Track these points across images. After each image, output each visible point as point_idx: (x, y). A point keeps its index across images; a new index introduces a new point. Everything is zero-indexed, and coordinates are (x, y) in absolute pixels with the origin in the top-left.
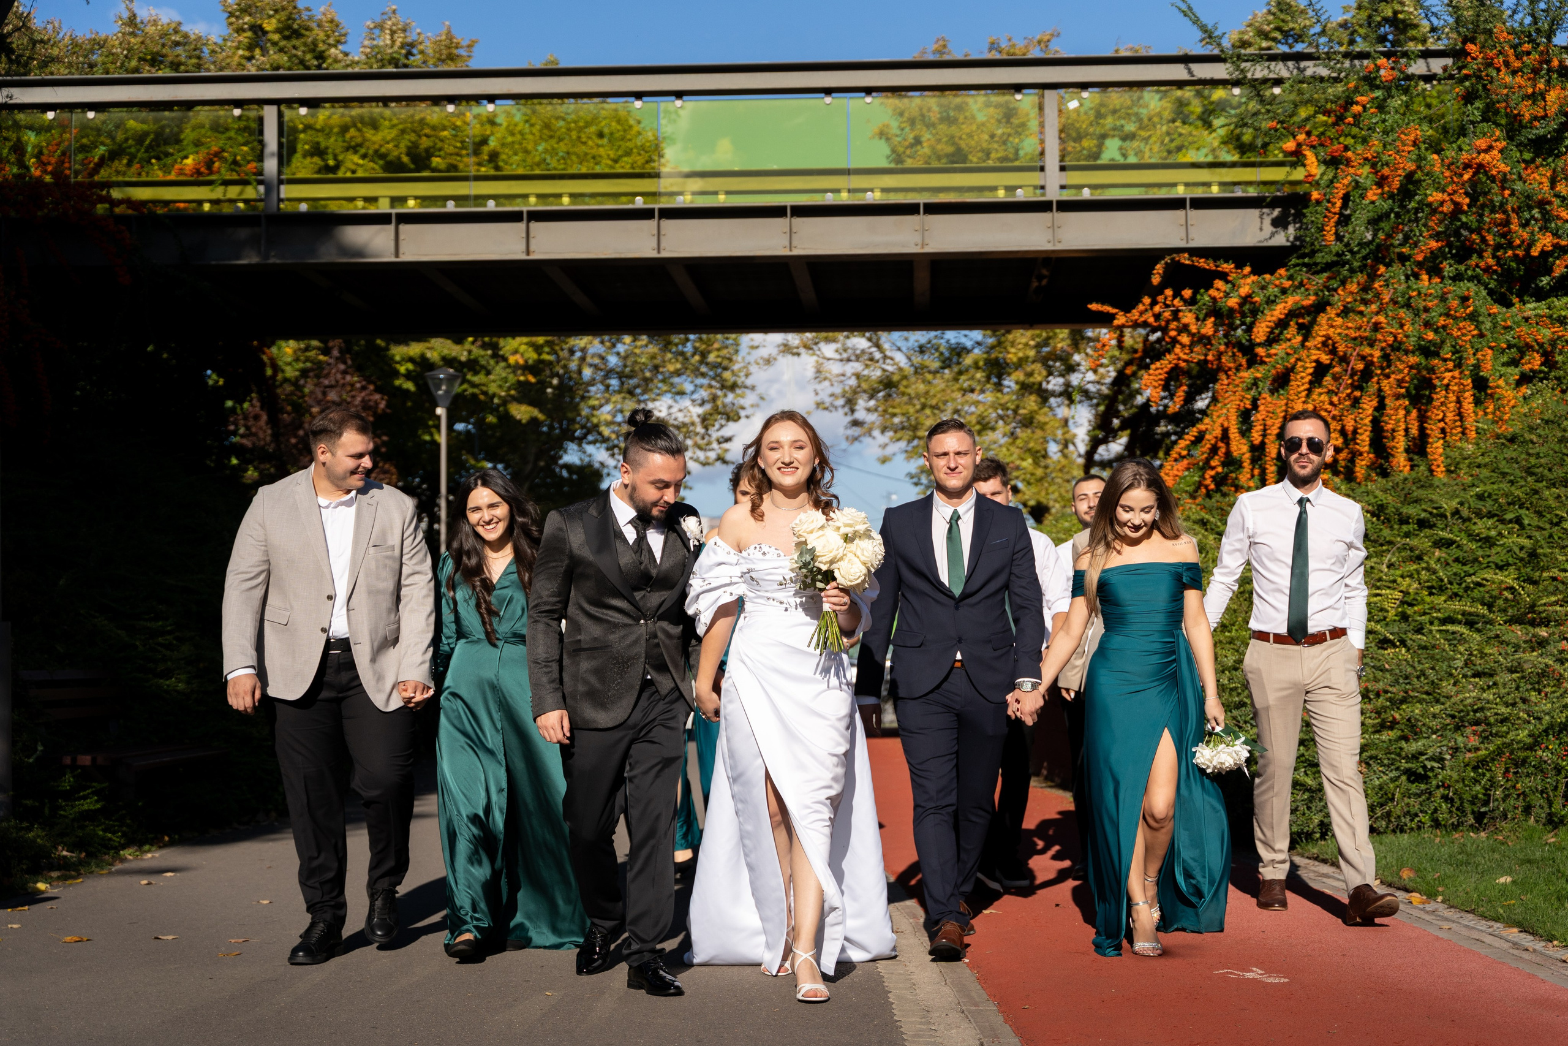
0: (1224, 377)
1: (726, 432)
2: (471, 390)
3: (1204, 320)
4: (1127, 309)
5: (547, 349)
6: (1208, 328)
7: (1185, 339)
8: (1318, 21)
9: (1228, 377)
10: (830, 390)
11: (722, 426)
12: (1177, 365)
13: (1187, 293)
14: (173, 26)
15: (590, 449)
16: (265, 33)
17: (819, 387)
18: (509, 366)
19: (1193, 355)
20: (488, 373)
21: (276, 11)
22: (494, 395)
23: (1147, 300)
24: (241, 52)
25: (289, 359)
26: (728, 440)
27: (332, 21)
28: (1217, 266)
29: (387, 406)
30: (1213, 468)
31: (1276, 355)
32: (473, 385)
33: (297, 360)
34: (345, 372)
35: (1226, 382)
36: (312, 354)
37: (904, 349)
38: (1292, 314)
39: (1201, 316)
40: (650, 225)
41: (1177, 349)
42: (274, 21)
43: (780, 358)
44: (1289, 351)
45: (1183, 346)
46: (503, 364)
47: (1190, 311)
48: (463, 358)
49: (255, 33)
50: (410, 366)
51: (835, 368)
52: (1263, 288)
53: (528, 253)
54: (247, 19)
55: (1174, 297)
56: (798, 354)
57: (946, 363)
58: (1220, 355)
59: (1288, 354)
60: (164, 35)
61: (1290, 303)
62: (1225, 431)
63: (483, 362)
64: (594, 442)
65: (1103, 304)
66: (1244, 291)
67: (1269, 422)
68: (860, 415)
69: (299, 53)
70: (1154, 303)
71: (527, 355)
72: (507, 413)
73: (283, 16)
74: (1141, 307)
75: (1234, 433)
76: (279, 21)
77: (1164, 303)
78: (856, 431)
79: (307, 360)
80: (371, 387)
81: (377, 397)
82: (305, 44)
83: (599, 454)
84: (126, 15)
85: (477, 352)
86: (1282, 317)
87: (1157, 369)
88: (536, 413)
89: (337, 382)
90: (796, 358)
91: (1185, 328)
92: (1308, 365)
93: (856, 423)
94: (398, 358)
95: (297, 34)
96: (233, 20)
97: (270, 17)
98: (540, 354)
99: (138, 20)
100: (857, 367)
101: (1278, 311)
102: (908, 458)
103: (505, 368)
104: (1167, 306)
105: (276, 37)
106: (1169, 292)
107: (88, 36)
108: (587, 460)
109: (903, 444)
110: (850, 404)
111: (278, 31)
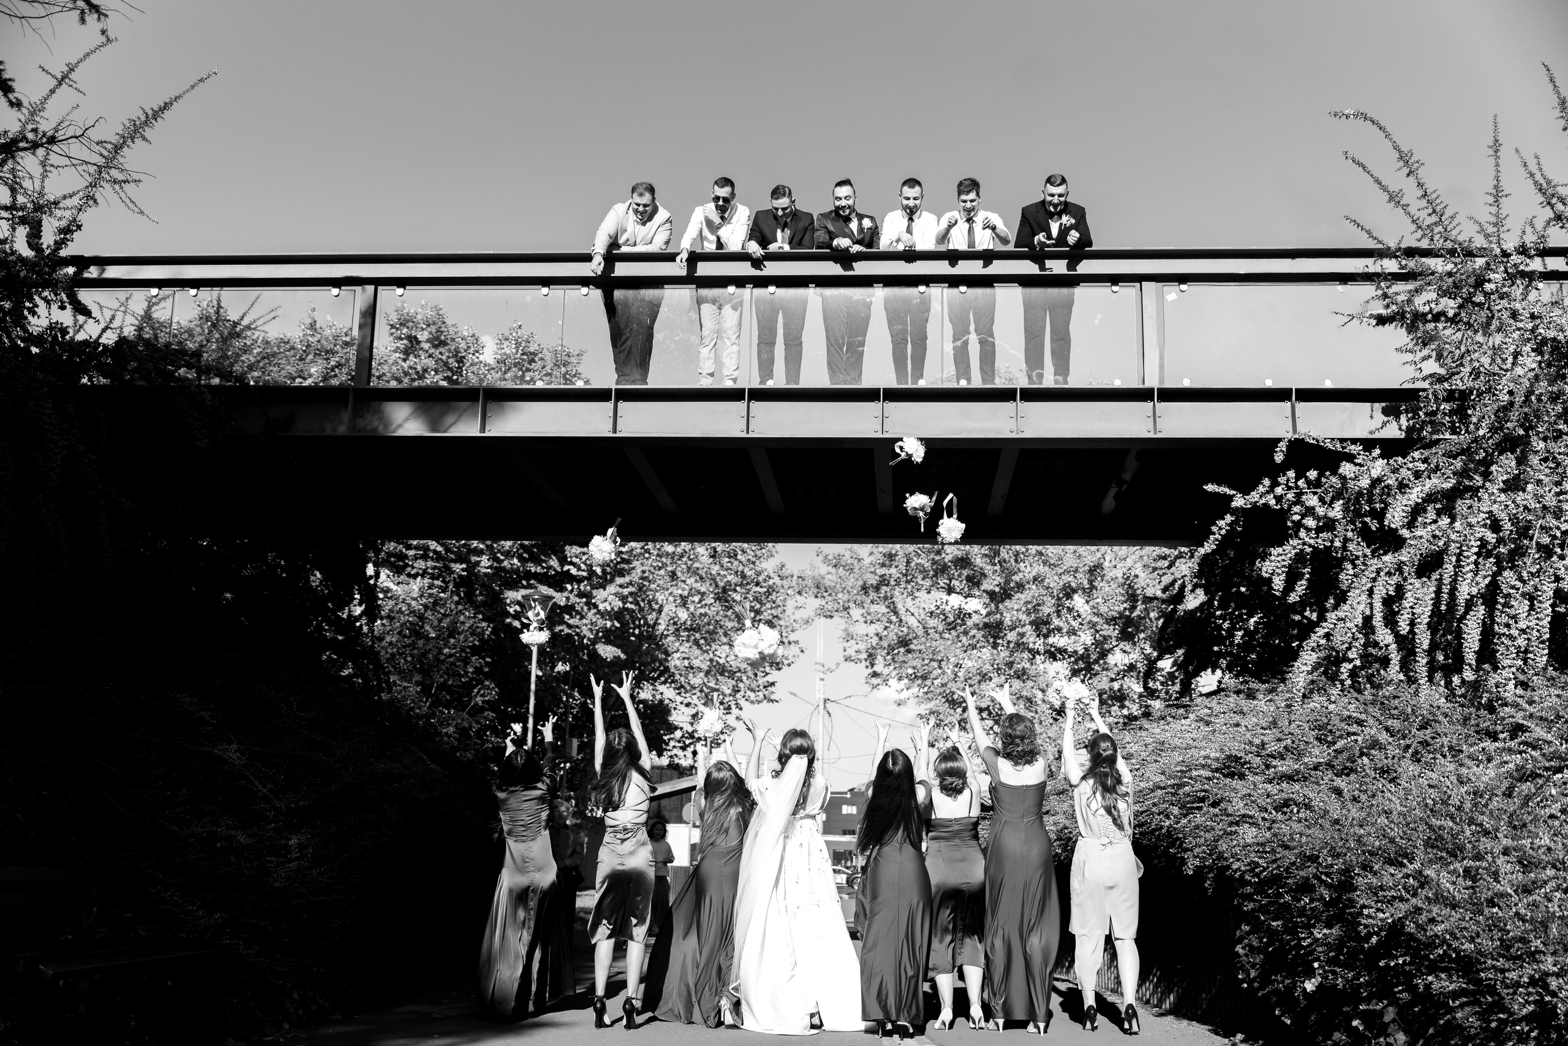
0: (1350, 567)
1: (770, 678)
2: (567, 631)
3: (1331, 503)
4: (1246, 492)
5: (630, 599)
6: (1336, 512)
7: (1310, 522)
8: (1434, 212)
9: (1355, 566)
10: (856, 648)
11: (767, 674)
12: (1302, 550)
13: (1312, 474)
14: (345, 330)
15: (662, 688)
16: (418, 342)
17: (847, 645)
18: (599, 612)
19: (1320, 541)
20: (582, 617)
21: (428, 325)
22: (585, 636)
23: (1267, 482)
24: (398, 355)
25: (415, 595)
26: (773, 684)
27: (473, 335)
28: (1343, 448)
29: (492, 633)
30: (1351, 661)
31: (1421, 537)
32: (569, 626)
33: (422, 596)
34: (457, 603)
35: (1351, 572)
36: (435, 591)
37: (916, 614)
38: (1430, 498)
39: (1328, 499)
40: (740, 406)
41: (1302, 533)
42: (426, 333)
43: (816, 619)
44: (1437, 532)
45: (1308, 530)
46: (593, 611)
47: (1315, 493)
48: (562, 604)
49: (411, 342)
50: (518, 608)
51: (861, 629)
52: (1395, 471)
53: (615, 431)
54: (405, 331)
55: (1297, 479)
56: (831, 617)
57: (951, 627)
58: (1346, 540)
59: (1434, 537)
60: (336, 337)
61: (1428, 486)
62: (1368, 620)
63: (578, 608)
64: (664, 683)
65: (1219, 485)
66: (1375, 473)
67: (1417, 611)
68: (878, 668)
69: (444, 358)
70: (1275, 484)
71: (614, 604)
72: (595, 650)
73: (433, 329)
74: (1261, 489)
75: (1378, 620)
76: (431, 333)
77: (1287, 485)
78: (875, 681)
79: (430, 595)
80: (480, 617)
81: (484, 624)
82: (449, 351)
83: (667, 692)
84: (308, 321)
85: (574, 599)
86: (1420, 501)
87: (1279, 555)
88: (619, 652)
89: (452, 611)
90: (829, 620)
91: (1310, 511)
92: (1472, 543)
93: (875, 675)
94: (508, 601)
95: (443, 343)
96: (393, 330)
97: (423, 329)
98: (624, 603)
99: (318, 326)
100: (878, 627)
101: (1415, 495)
102: (919, 703)
103: (595, 614)
104: (1289, 488)
105: (426, 346)
106: (1291, 474)
107: (276, 336)
108: (658, 697)
109: (915, 690)
110: (871, 657)
111: (428, 341)
